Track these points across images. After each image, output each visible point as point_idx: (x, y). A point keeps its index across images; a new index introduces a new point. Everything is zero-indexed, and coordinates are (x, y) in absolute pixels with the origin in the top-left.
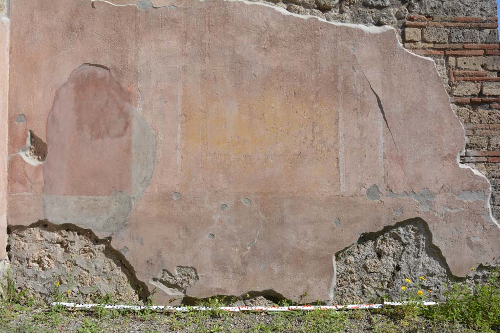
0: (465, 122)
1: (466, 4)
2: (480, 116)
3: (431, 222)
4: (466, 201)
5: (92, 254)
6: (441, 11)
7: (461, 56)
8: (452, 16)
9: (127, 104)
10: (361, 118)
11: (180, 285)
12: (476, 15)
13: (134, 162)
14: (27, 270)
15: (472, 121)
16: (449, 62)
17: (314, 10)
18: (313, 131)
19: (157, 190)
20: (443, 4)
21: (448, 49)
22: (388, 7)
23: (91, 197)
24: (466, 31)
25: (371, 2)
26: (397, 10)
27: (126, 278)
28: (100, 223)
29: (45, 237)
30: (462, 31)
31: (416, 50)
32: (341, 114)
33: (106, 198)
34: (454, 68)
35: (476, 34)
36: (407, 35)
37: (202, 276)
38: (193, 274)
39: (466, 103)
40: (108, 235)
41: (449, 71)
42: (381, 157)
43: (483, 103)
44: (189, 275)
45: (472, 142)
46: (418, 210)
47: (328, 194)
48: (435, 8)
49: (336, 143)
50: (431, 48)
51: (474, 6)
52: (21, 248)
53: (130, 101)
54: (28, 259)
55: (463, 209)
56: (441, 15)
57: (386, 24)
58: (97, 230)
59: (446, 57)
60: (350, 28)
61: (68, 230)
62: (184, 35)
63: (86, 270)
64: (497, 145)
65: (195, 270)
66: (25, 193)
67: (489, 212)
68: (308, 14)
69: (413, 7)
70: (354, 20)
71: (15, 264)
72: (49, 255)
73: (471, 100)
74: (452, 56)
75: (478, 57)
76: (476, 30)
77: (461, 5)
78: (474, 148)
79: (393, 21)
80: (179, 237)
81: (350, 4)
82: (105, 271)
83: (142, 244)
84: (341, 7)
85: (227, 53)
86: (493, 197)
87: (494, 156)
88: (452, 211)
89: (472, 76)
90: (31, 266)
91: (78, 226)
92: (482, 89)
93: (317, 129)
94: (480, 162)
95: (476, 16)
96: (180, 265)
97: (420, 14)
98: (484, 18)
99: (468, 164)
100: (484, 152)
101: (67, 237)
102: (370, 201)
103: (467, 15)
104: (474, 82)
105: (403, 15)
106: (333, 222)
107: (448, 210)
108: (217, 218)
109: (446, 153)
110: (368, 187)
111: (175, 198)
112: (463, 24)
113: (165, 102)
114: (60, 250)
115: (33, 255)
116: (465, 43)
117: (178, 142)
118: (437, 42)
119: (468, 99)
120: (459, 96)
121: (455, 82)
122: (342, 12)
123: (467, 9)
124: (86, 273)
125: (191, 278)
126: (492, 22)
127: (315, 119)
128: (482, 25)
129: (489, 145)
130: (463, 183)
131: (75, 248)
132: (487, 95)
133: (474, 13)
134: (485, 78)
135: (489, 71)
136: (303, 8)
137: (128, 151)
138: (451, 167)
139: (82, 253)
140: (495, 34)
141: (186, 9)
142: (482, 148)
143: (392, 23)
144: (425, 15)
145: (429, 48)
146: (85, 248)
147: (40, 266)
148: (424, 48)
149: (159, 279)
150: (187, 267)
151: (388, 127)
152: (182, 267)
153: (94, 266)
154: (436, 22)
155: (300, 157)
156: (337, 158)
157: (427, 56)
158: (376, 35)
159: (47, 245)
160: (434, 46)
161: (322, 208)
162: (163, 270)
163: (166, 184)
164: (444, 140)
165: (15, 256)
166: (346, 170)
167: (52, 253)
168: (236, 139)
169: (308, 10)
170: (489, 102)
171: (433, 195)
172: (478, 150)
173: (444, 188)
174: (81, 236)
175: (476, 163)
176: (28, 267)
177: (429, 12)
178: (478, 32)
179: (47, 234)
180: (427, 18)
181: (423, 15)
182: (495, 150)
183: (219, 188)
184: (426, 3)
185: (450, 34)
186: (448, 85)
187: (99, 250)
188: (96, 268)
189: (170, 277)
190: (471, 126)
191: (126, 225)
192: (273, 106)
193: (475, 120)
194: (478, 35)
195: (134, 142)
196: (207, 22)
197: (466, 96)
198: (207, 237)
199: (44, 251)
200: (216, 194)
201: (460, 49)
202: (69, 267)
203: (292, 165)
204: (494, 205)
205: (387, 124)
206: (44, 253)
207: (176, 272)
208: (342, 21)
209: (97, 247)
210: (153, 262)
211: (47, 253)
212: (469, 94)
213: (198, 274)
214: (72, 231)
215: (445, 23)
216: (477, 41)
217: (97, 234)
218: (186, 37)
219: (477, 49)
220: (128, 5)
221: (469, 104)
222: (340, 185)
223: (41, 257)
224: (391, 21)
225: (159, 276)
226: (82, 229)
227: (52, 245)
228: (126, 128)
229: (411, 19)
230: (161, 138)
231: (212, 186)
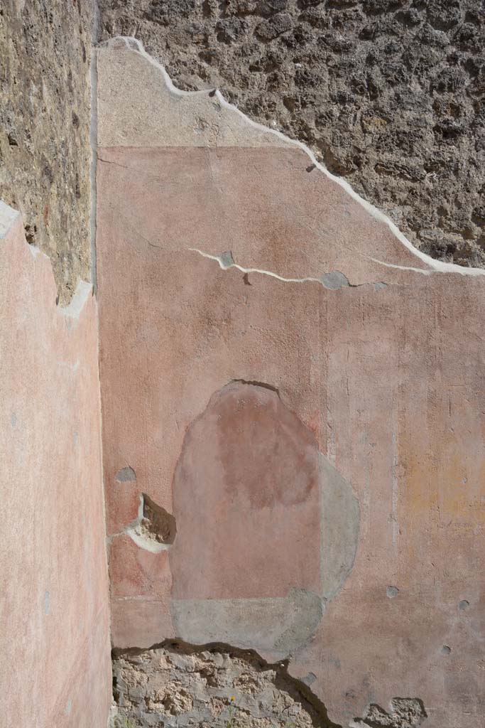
5: (254, 686)
9: (310, 449)
11: (396, 725)
13: (324, 543)
14: (146, 716)
19: (361, 585)
23: (255, 600)
27: (309, 718)
28: (270, 640)
29: (176, 663)
33: (279, 599)
37: (431, 711)
38: (417, 708)
40: (284, 657)
44: (410, 710)
52: (135, 682)
53: (314, 443)
54: (147, 699)
58: (265, 650)
61: (213, 651)
62: (400, 332)
63: (244, 711)
65: (421, 702)
66: (140, 597)
71: (125, 707)
72: (182, 690)
80: (398, 654)
82: (275, 709)
83: (338, 667)
85: (468, 364)
90: (152, 710)
91: (232, 645)
96: (398, 696)
101: (212, 661)
108: (453, 622)
111: (389, 595)
113: (373, 445)
114: (201, 682)
115: (155, 691)
117: (394, 509)
124: (243, 714)
125: (414, 714)
131: (228, 677)
137: (314, 525)
139: (237, 685)
141: (403, 288)
146: (243, 677)
147: (167, 708)
149: (364, 719)
150: (409, 699)
152: (399, 699)
153: (257, 705)
159: (179, 675)
162: (371, 705)
163: (376, 574)
165: (124, 694)
167: (187, 687)
174: (236, 659)
176: (148, 711)
179: (178, 659)
183: (457, 577)
187: (265, 678)
188: (261, 706)
189: (382, 715)
191: (312, 641)
195: (323, 511)
196: (436, 311)
198: (439, 651)
199: (173, 685)
200: (452, 585)
202: (217, 707)
206: (174, 688)
207: (391, 707)
209: (262, 674)
210: (356, 695)
211: (179, 688)
213: (426, 709)
214: (221, 653)
217: (264, 656)
218: (403, 336)
220: (307, 281)
223: (169, 695)
225: (364, 715)
226: (238, 649)
227: (188, 674)
228: (309, 488)
230: (368, 503)
231: (447, 575)
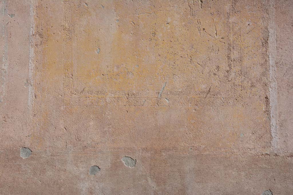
18: (229, 58)
32: (271, 31)
47: (252, 152)
49: (264, 74)
93: (235, 55)
108: (84, 186)
111: (23, 156)
113: (12, 15)
127: (231, 39)
155: (209, 95)
156: (266, 98)
161: (243, 173)
163: (11, 135)
166: (280, 116)
168: (115, 70)
183: (89, 142)
192: (169, 20)
200: (84, 150)
203: (197, 108)
222: (271, 138)
230: (6, 68)
231: (79, 139)
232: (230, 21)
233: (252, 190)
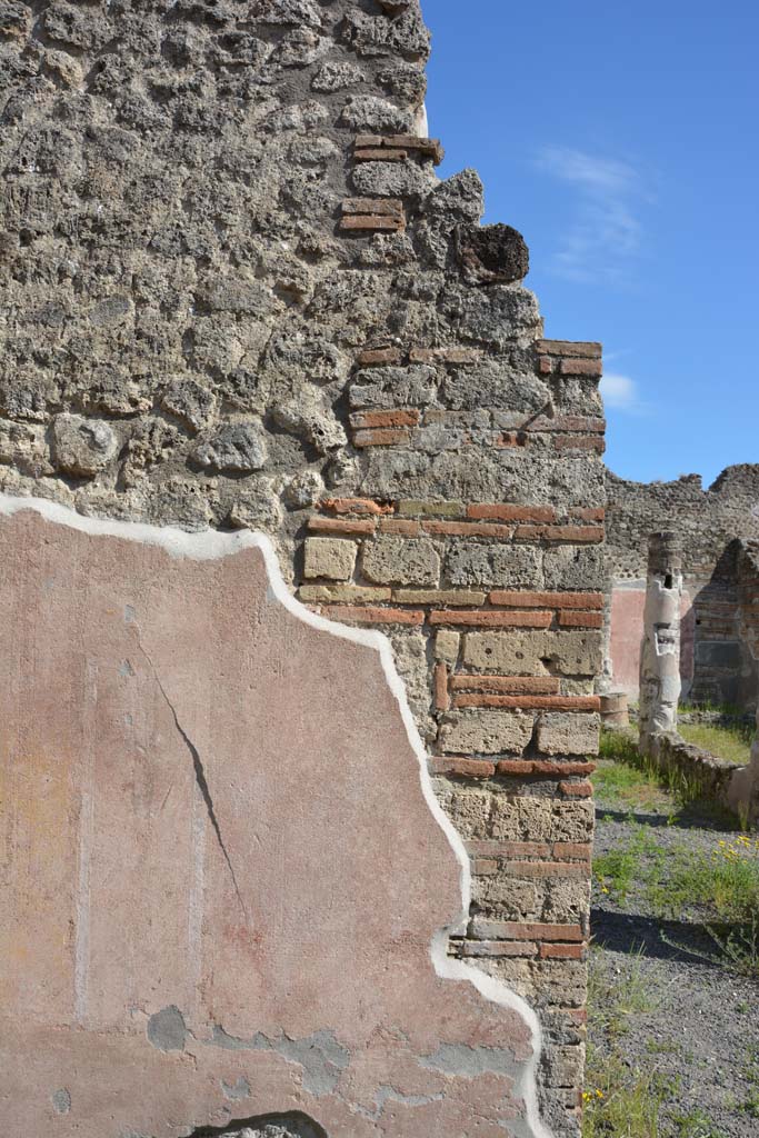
0: (476, 834)
1: (508, 463)
2: (524, 817)
3: (336, 1129)
4: (450, 1076)
6: (426, 485)
7: (479, 627)
8: (459, 501)
10: (144, 813)
12: (536, 498)
15: (496, 834)
16: (438, 648)
17: (46, 481)
18: (9, 840)
20: (432, 461)
21: (439, 606)
22: (261, 470)
24: (498, 549)
25: (210, 457)
26: (288, 479)
30: (485, 548)
31: (334, 608)
32: (86, 797)
34: (453, 665)
35: (532, 560)
36: (310, 559)
39: (481, 778)
41: (435, 675)
42: (194, 928)
43: (535, 777)
45: (492, 896)
46: (297, 1089)
47: (42, 1019)
48: (407, 474)
49: (69, 877)
50: (384, 601)
51: (532, 471)
55: (440, 1097)
56: (426, 496)
57: (246, 527)
59: (432, 630)
60: (129, 543)
64: (574, 907)
67: (523, 1113)
68: (28, 492)
69: (340, 470)
70: (155, 514)
73: (497, 767)
74: (449, 628)
75: (534, 632)
76: (533, 548)
77: (492, 466)
78: (499, 914)
79: (269, 516)
81: (149, 461)
84: (122, 470)
86: (545, 1062)
87: (561, 941)
88: (404, 1102)
89: (508, 693)
92: (536, 733)
93: (20, 836)
94: (515, 957)
95: (536, 502)
97: (359, 493)
98: (562, 511)
99: (471, 960)
100: (529, 927)
102: (156, 1051)
103: (505, 501)
104: (513, 710)
105: (302, 498)
106: (51, 1099)
107: (393, 1097)
109: (396, 931)
110: (153, 1010)
112: (492, 528)
116: (494, 587)
118: (405, 582)
119: (488, 766)
120: (460, 755)
121: (452, 708)
122: (123, 486)
123: (511, 479)
126: (585, 523)
127: (15, 805)
128: (552, 532)
129: (548, 905)
130: (443, 1021)
132: (551, 753)
133: (529, 495)
134: (548, 699)
135: (568, 676)
136: (16, 472)
138: (410, 974)
140: (593, 560)
142: (524, 915)
143: (267, 522)
144: (375, 496)
145: (375, 602)
148: (359, 603)
151: (221, 845)
154: (407, 518)
156: (71, 922)
157: (368, 626)
158: (202, 565)
160: (393, 594)
161: (21, 1057)
164: (393, 893)
166: (92, 958)
169: (28, 481)
170: (558, 776)
171: (344, 1050)
172: (510, 919)
173: (385, 1033)
175: (499, 958)
177: (387, 488)
178: (541, 552)
180: (381, 504)
181: (367, 496)
182: (564, 921)
184: (381, 461)
185: (447, 558)
186: (430, 720)
190: (492, 846)
193: (507, 829)
194: (539, 563)
197: (484, 754)
201: (477, 607)
204: (547, 1085)
205: (219, 836)
208: (119, 513)
212: (494, 748)
215: (436, 522)
216: (535, 583)
219: (531, 608)
221: (492, 778)
222: (75, 996)
224: (264, 516)
229: (328, 510)
232: (14, 770)
233: (35, 1088)
